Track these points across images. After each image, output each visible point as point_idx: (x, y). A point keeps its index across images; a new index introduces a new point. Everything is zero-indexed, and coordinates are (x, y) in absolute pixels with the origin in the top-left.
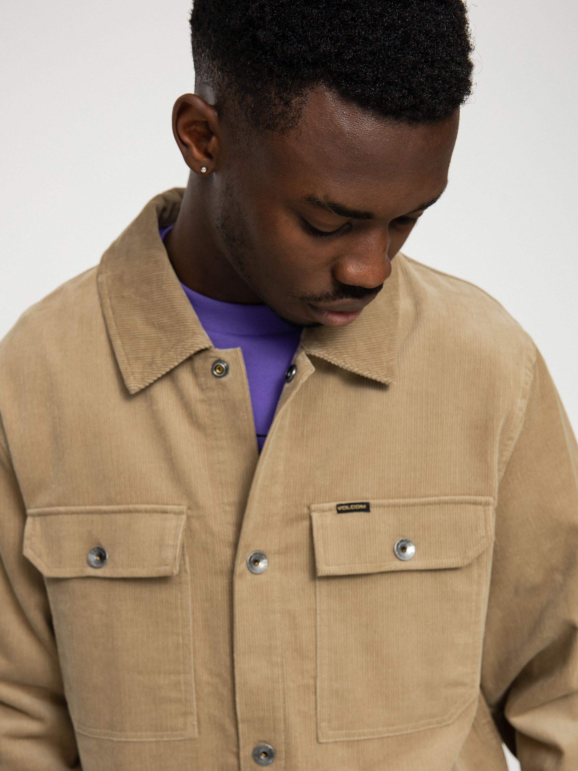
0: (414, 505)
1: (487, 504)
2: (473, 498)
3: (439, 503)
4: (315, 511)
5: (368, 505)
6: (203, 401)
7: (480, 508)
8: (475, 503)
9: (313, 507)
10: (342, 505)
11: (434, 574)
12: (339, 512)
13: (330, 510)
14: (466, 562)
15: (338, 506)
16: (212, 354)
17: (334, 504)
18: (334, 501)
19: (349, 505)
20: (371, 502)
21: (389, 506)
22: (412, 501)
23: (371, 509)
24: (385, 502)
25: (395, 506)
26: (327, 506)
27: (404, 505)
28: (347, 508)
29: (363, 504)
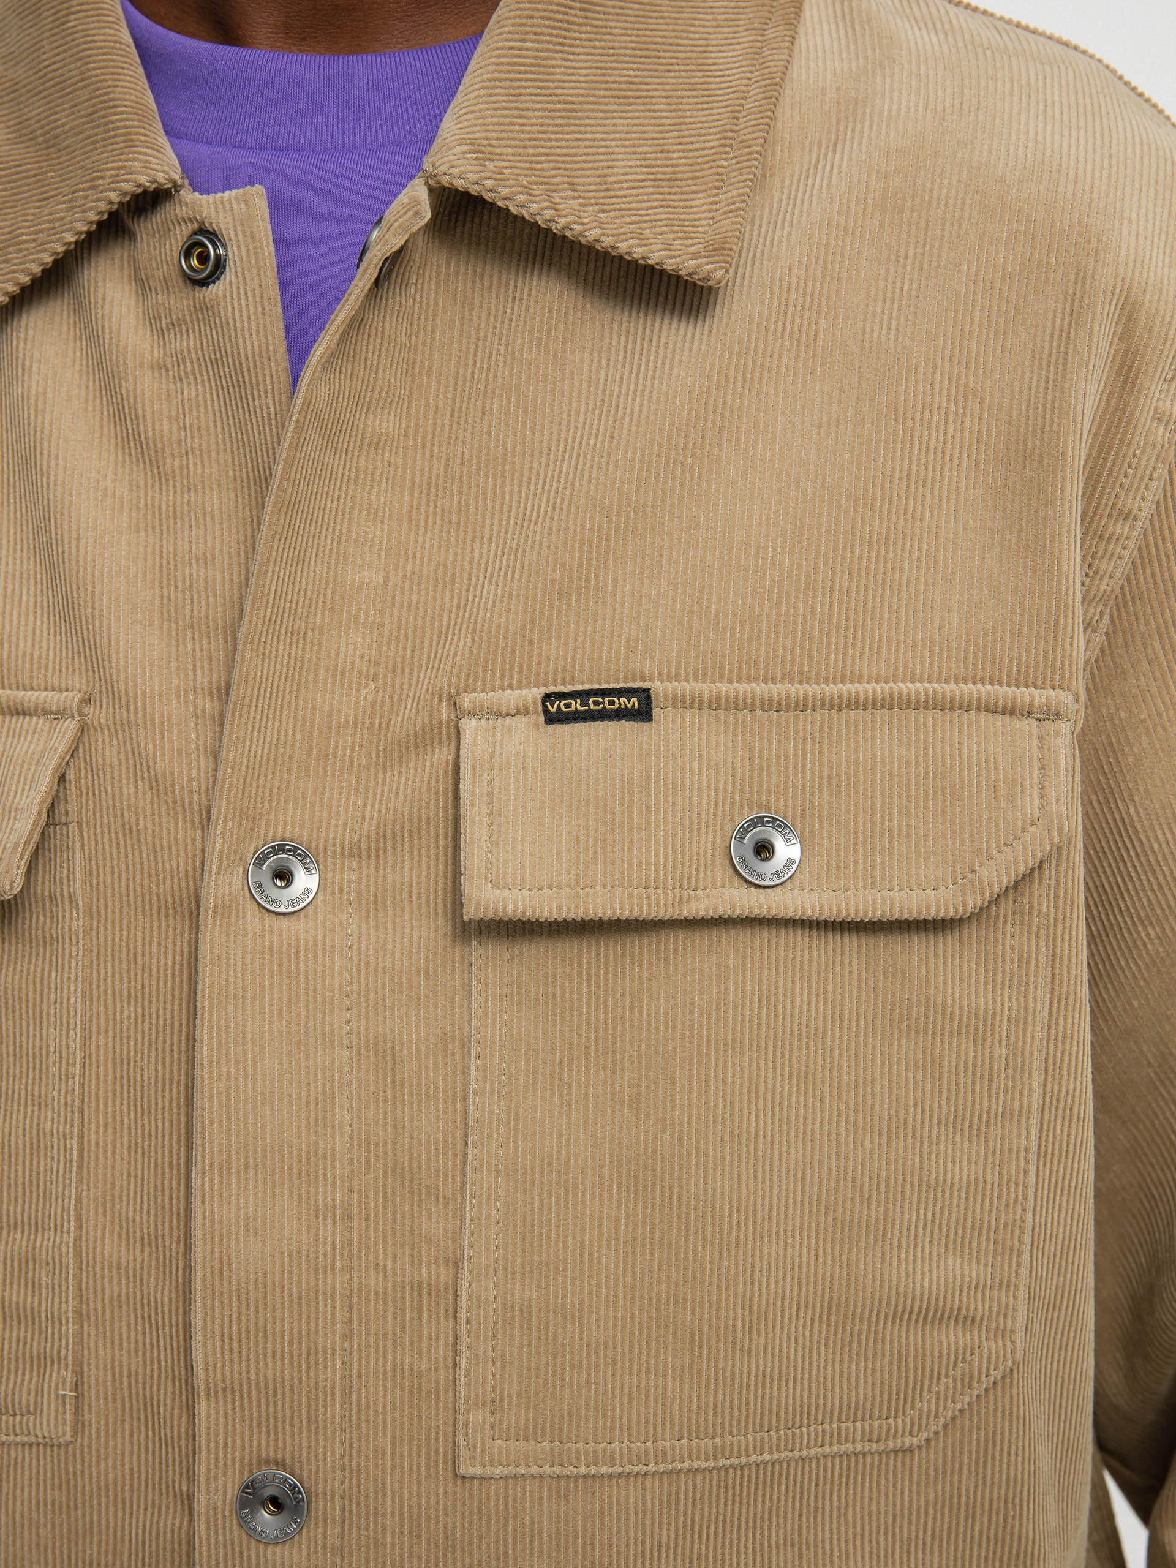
0: (802, 705)
1: (1053, 714)
2: (1003, 692)
3: (888, 704)
4: (472, 713)
5: (645, 695)
6: (160, 367)
7: (1027, 725)
8: (1010, 711)
9: (467, 701)
10: (561, 696)
11: (867, 941)
12: (552, 719)
13: (523, 711)
14: (972, 902)
15: (547, 696)
16: (181, 211)
17: (539, 692)
18: (537, 686)
19: (584, 695)
20: (657, 687)
21: (715, 704)
22: (795, 690)
23: (656, 712)
24: (704, 688)
25: (736, 704)
26: (511, 698)
27: (767, 705)
28: (576, 705)
29: (629, 692)
